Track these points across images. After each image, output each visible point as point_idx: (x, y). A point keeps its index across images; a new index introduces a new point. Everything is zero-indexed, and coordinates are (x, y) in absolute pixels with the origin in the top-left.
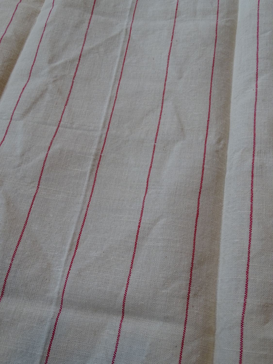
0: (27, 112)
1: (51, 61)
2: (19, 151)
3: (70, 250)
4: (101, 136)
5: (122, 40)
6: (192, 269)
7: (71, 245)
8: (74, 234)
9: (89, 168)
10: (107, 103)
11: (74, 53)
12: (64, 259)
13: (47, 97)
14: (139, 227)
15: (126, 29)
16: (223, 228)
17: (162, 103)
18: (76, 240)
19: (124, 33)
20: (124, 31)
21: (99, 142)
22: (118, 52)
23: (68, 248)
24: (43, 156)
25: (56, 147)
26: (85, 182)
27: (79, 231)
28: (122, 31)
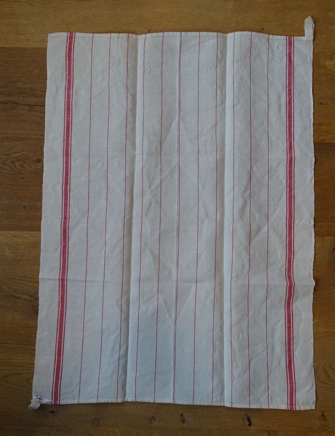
0: (147, 214)
1: (150, 187)
2: (149, 232)
3: (176, 265)
4: (177, 220)
5: (177, 170)
6: (215, 267)
7: (176, 263)
8: (176, 259)
9: (176, 234)
10: (176, 204)
11: (158, 181)
12: (175, 268)
13: (153, 205)
14: (197, 255)
15: (178, 163)
16: (224, 250)
17: (198, 202)
18: (177, 261)
19: (177, 165)
20: (177, 164)
21: (177, 222)
22: (176, 177)
23: (175, 265)
24: (158, 232)
25: (162, 228)
26: (175, 239)
27: (177, 258)
28: (176, 165)
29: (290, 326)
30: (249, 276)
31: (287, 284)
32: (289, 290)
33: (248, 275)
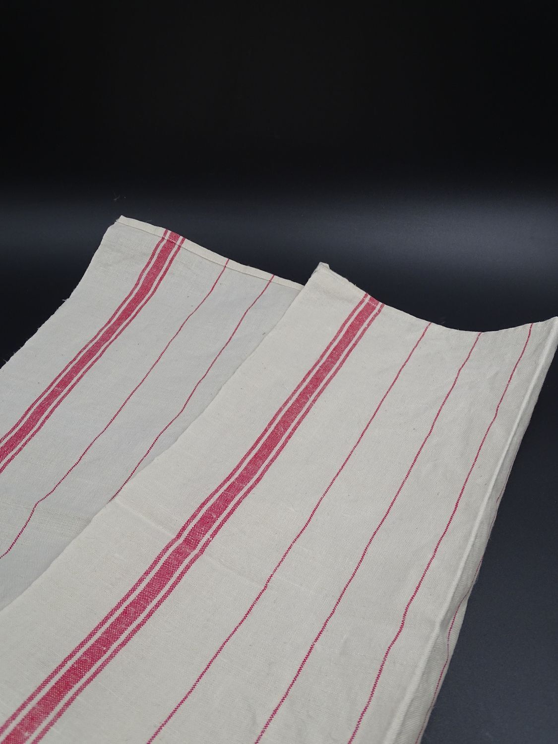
29: (58, 386)
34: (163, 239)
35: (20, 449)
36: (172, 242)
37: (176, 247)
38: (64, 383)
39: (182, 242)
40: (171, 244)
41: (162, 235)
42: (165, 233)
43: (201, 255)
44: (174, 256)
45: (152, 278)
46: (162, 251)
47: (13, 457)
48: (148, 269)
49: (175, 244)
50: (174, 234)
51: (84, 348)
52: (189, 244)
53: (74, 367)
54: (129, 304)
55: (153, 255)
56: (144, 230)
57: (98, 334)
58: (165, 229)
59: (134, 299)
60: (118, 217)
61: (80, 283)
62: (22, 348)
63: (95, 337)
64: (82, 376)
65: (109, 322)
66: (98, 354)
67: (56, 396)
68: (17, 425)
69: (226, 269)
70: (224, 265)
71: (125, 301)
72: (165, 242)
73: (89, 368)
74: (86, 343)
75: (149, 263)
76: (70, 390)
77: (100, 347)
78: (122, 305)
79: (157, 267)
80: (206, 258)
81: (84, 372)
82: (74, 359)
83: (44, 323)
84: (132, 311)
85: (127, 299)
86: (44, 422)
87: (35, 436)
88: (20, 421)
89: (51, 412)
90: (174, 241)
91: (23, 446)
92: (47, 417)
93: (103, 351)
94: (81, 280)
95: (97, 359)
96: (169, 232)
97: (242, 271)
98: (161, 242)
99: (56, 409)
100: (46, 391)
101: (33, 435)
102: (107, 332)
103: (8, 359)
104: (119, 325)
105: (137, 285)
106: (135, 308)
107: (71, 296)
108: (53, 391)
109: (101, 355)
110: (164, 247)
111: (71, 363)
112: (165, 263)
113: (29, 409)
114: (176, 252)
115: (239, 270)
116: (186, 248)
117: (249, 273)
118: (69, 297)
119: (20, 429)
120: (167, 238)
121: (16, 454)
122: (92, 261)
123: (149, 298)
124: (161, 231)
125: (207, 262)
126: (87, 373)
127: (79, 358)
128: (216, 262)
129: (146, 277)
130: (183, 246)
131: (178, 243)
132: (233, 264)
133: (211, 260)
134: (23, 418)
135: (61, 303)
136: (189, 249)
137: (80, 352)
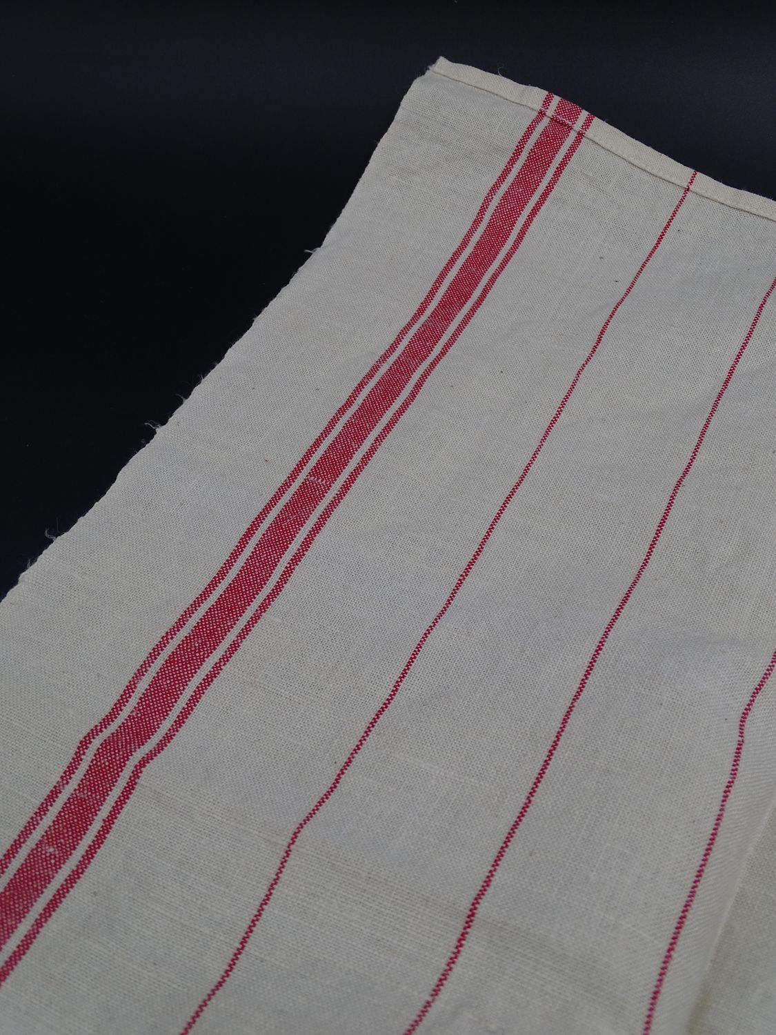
29: (315, 472)
30: (436, 992)
31: (143, 763)
32: (164, 713)
33: (438, 1005)
34: (542, 114)
35: (234, 647)
36: (563, 124)
37: (572, 136)
38: (331, 465)
39: (587, 124)
40: (559, 128)
41: (538, 106)
42: (547, 102)
43: (631, 159)
44: (568, 157)
45: (512, 210)
46: (538, 144)
47: (217, 668)
48: (504, 187)
49: (570, 128)
50: (569, 105)
51: (370, 375)
52: (601, 131)
53: (349, 424)
54: (464, 268)
55: (518, 152)
56: (496, 92)
57: (398, 340)
58: (546, 93)
59: (474, 256)
60: (434, 61)
61: (344, 211)
62: (219, 367)
63: (392, 348)
64: (373, 450)
65: (421, 310)
66: (405, 393)
67: (316, 500)
68: (221, 574)
69: (689, 195)
70: (685, 185)
71: (452, 262)
72: (545, 122)
73: (388, 428)
74: (371, 363)
75: (506, 172)
76: (346, 487)
77: (408, 374)
78: (446, 270)
79: (527, 181)
80: (643, 166)
81: (380, 439)
82: (349, 403)
83: (266, 305)
84: (474, 286)
85: (457, 254)
86: (288, 572)
87: (270, 610)
88: (229, 564)
89: (306, 544)
90: (567, 122)
91: (243, 635)
92: (297, 559)
93: (419, 386)
94: (347, 206)
95: (405, 405)
96: (556, 99)
97: (728, 203)
98: (537, 121)
99: (319, 538)
100: (287, 485)
101: (264, 607)
102: (419, 336)
103: (187, 394)
104: (448, 319)
105: (477, 222)
106: (480, 278)
107: (325, 242)
108: (304, 486)
109: (413, 396)
110: (545, 133)
111: (342, 411)
112: (544, 173)
113: (249, 534)
114: (573, 149)
115: (721, 200)
116: (597, 140)
117: (748, 208)
118: (320, 245)
119: (230, 588)
120: (550, 112)
121: (225, 659)
122: (371, 161)
123: (509, 256)
124: (535, 96)
125: (645, 176)
126: (385, 443)
127: (359, 401)
128: (667, 177)
129: (500, 206)
130: (589, 133)
131: (578, 126)
132: (705, 183)
133: (655, 172)
134: (235, 555)
135: (302, 259)
136: (601, 143)
137: (361, 385)
